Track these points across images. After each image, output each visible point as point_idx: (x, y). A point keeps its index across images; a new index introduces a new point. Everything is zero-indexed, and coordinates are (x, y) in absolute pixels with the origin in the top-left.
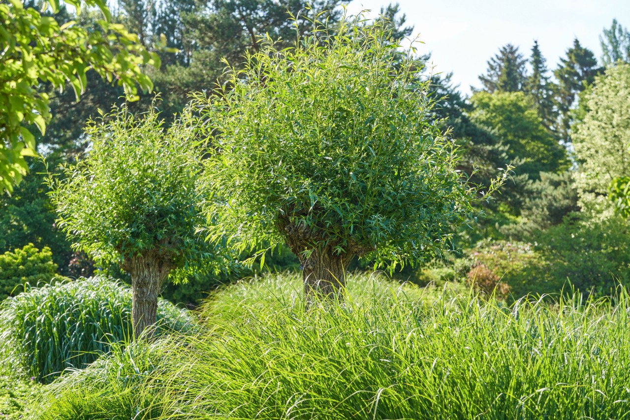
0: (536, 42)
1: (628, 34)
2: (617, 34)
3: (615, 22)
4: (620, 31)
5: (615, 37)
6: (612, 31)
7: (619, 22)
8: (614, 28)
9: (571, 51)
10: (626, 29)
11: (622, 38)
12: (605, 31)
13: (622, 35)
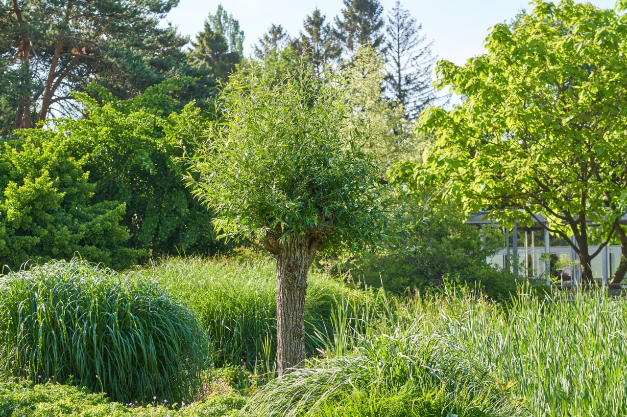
0: (170, 24)
1: (233, 20)
2: (223, 21)
3: (220, 8)
4: (225, 17)
5: (220, 23)
6: (218, 17)
7: (225, 8)
8: (219, 14)
9: (202, 35)
10: (231, 16)
11: (227, 25)
12: (210, 17)
13: (227, 22)
